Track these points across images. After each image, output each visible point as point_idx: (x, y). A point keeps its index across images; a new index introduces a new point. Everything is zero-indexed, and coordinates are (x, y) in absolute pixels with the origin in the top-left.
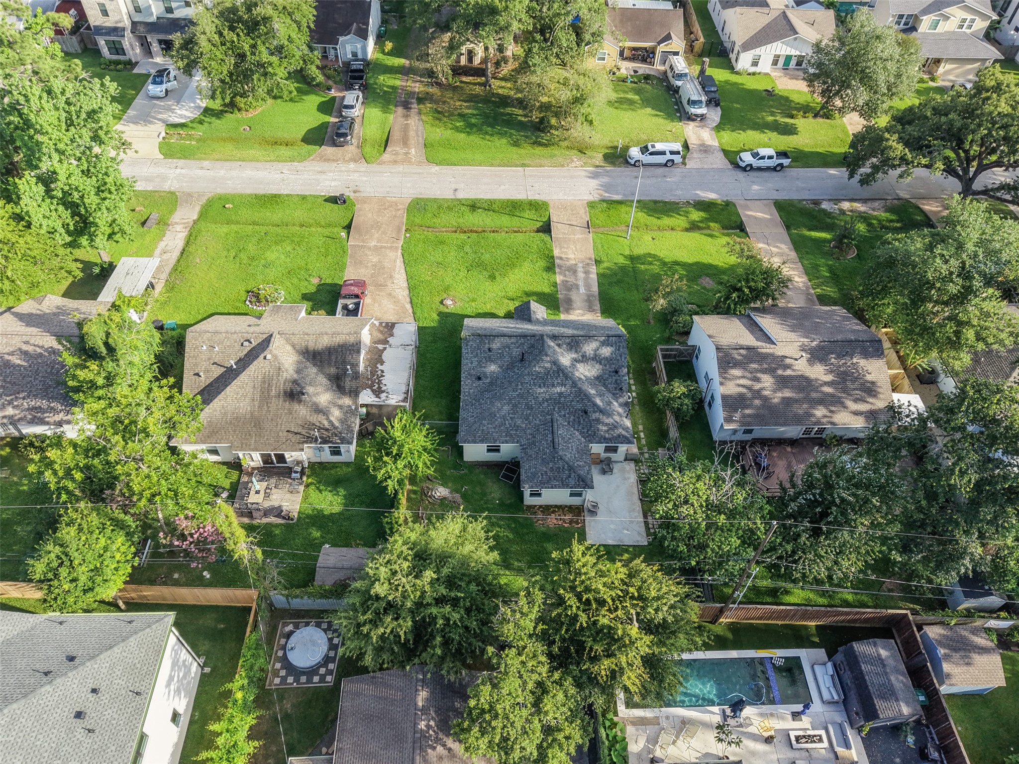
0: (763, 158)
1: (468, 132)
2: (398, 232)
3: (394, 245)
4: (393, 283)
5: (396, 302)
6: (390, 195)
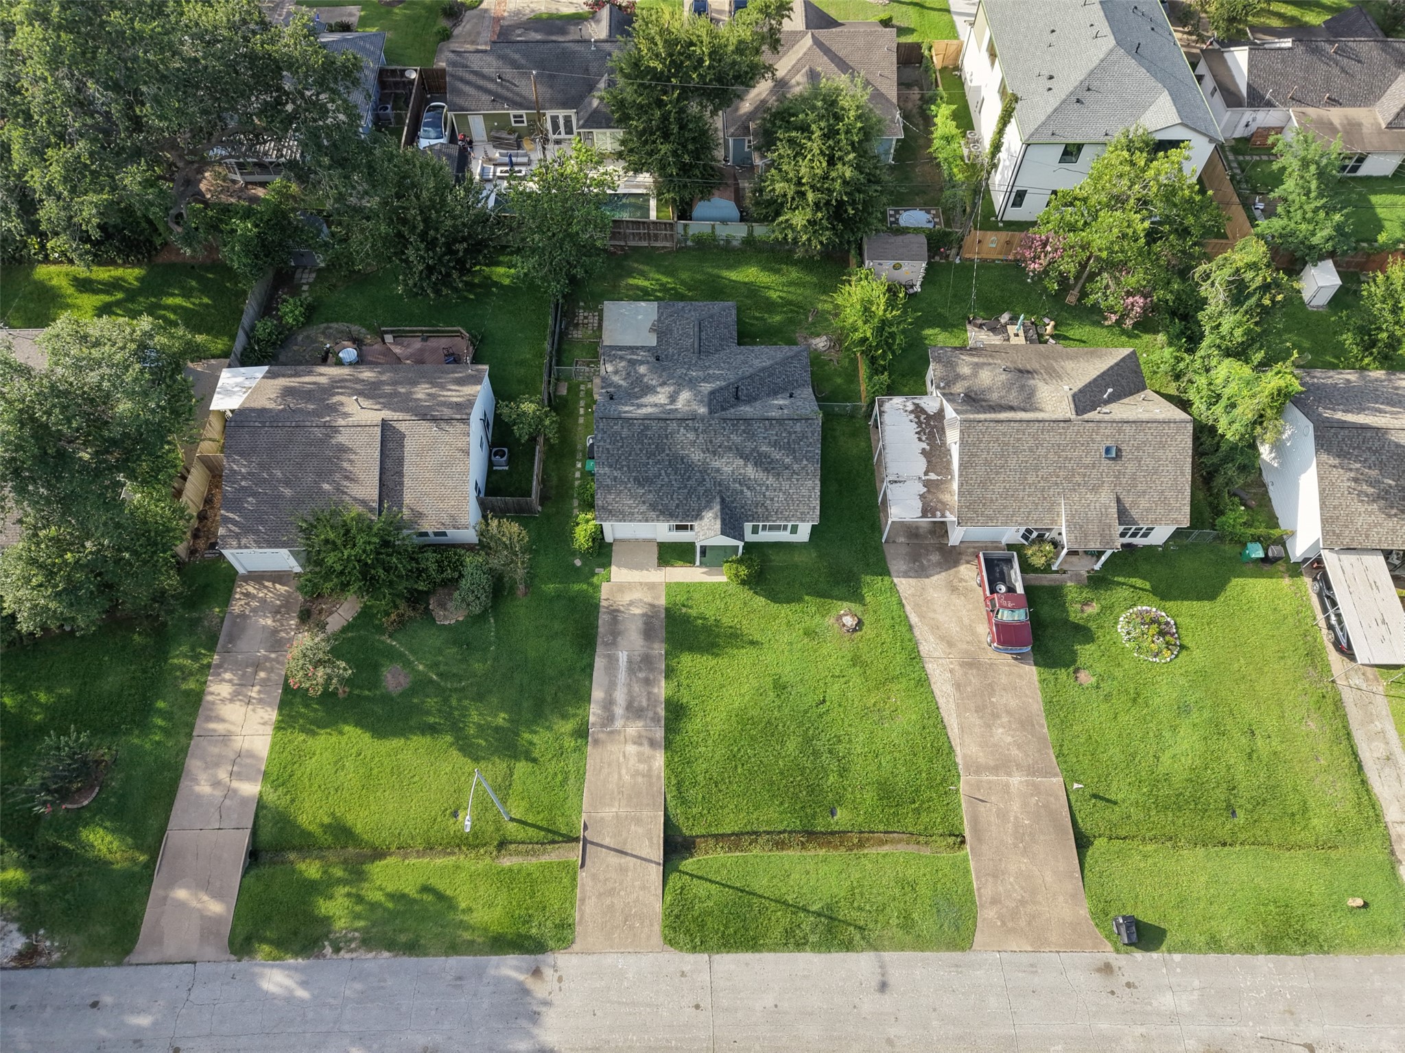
2: (975, 822)
3: (973, 778)
4: (951, 671)
5: (935, 628)
6: (1025, 959)
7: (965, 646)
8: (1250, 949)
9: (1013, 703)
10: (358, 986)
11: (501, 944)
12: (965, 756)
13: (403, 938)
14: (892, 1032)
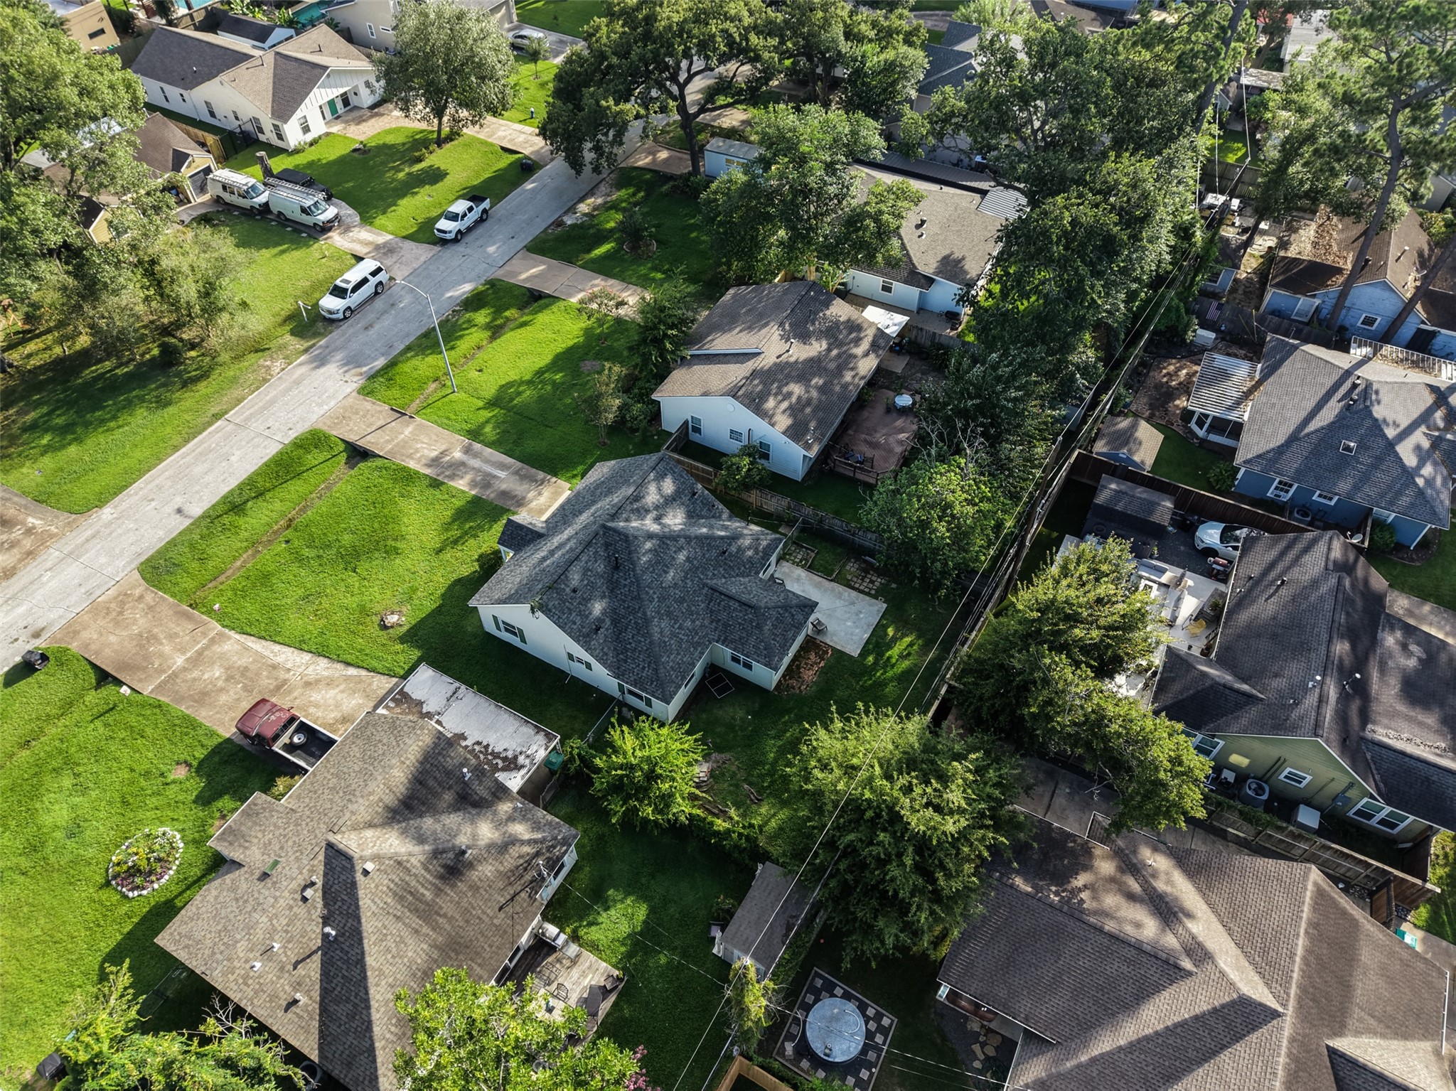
0: (465, 215)
1: (75, 439)
2: (189, 617)
3: (212, 635)
4: (289, 670)
5: (330, 683)
6: (98, 593)
7: (296, 694)
9: (223, 698)
12: (229, 638)
14: (153, 504)
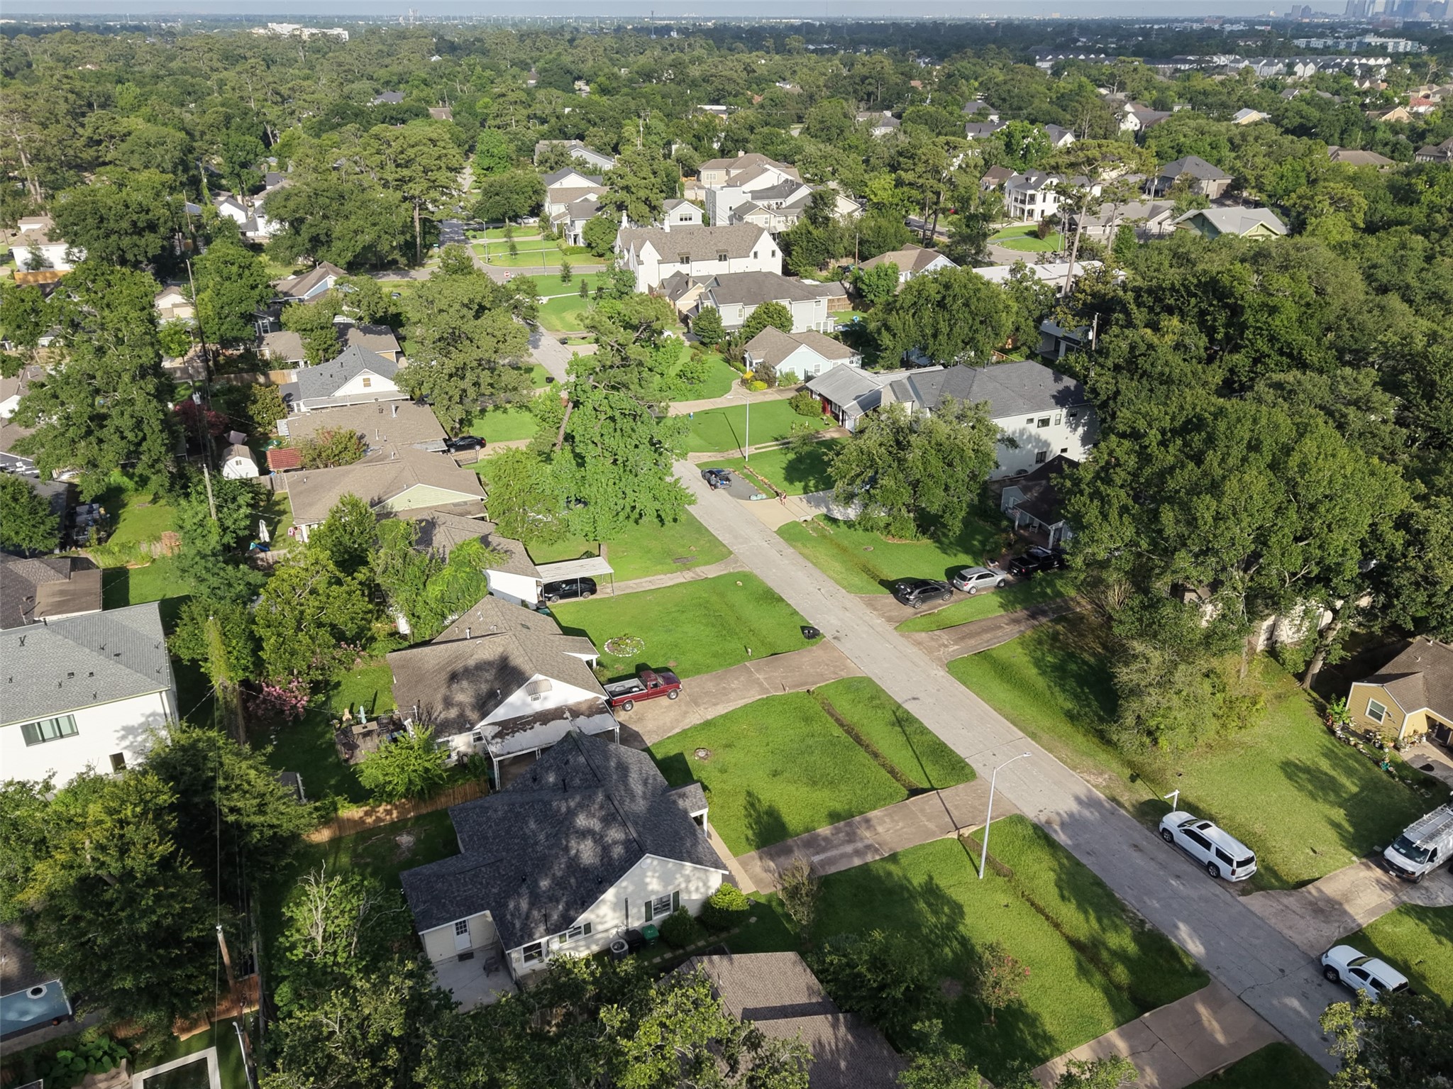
1: (1044, 672)
3: (771, 691)
4: (706, 709)
5: (677, 721)
6: (855, 661)
7: (683, 708)
8: (788, 605)
9: (711, 684)
10: (1146, 899)
11: (1051, 844)
12: (759, 696)
13: (1100, 891)
14: (933, 690)
